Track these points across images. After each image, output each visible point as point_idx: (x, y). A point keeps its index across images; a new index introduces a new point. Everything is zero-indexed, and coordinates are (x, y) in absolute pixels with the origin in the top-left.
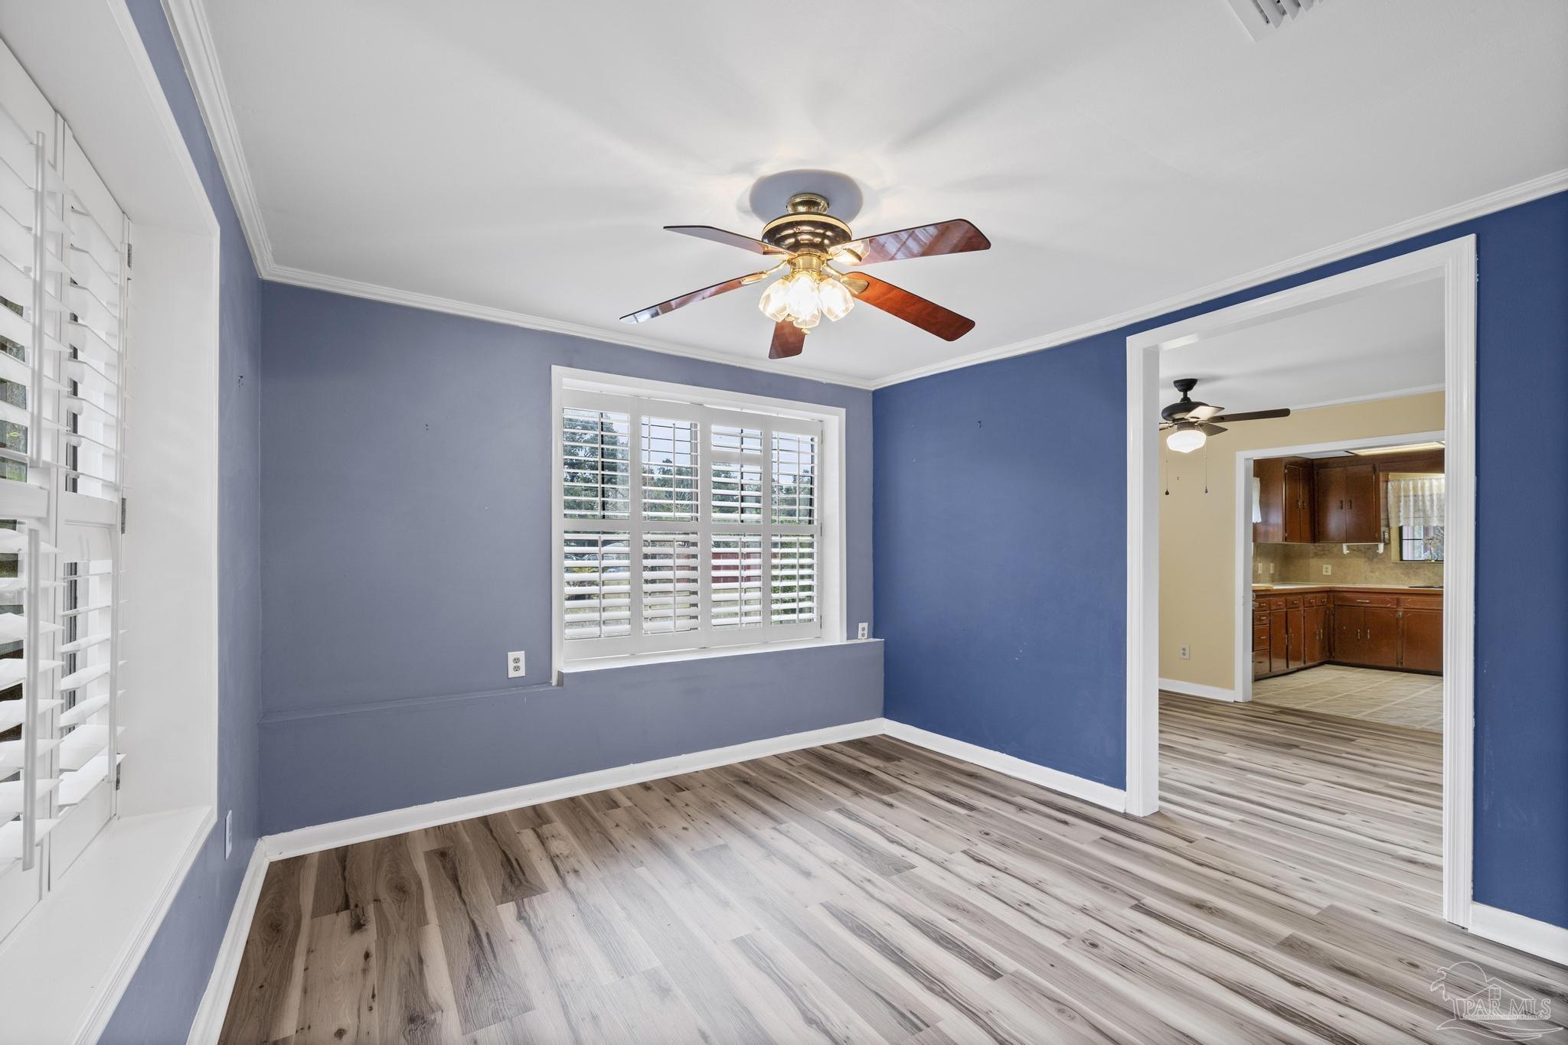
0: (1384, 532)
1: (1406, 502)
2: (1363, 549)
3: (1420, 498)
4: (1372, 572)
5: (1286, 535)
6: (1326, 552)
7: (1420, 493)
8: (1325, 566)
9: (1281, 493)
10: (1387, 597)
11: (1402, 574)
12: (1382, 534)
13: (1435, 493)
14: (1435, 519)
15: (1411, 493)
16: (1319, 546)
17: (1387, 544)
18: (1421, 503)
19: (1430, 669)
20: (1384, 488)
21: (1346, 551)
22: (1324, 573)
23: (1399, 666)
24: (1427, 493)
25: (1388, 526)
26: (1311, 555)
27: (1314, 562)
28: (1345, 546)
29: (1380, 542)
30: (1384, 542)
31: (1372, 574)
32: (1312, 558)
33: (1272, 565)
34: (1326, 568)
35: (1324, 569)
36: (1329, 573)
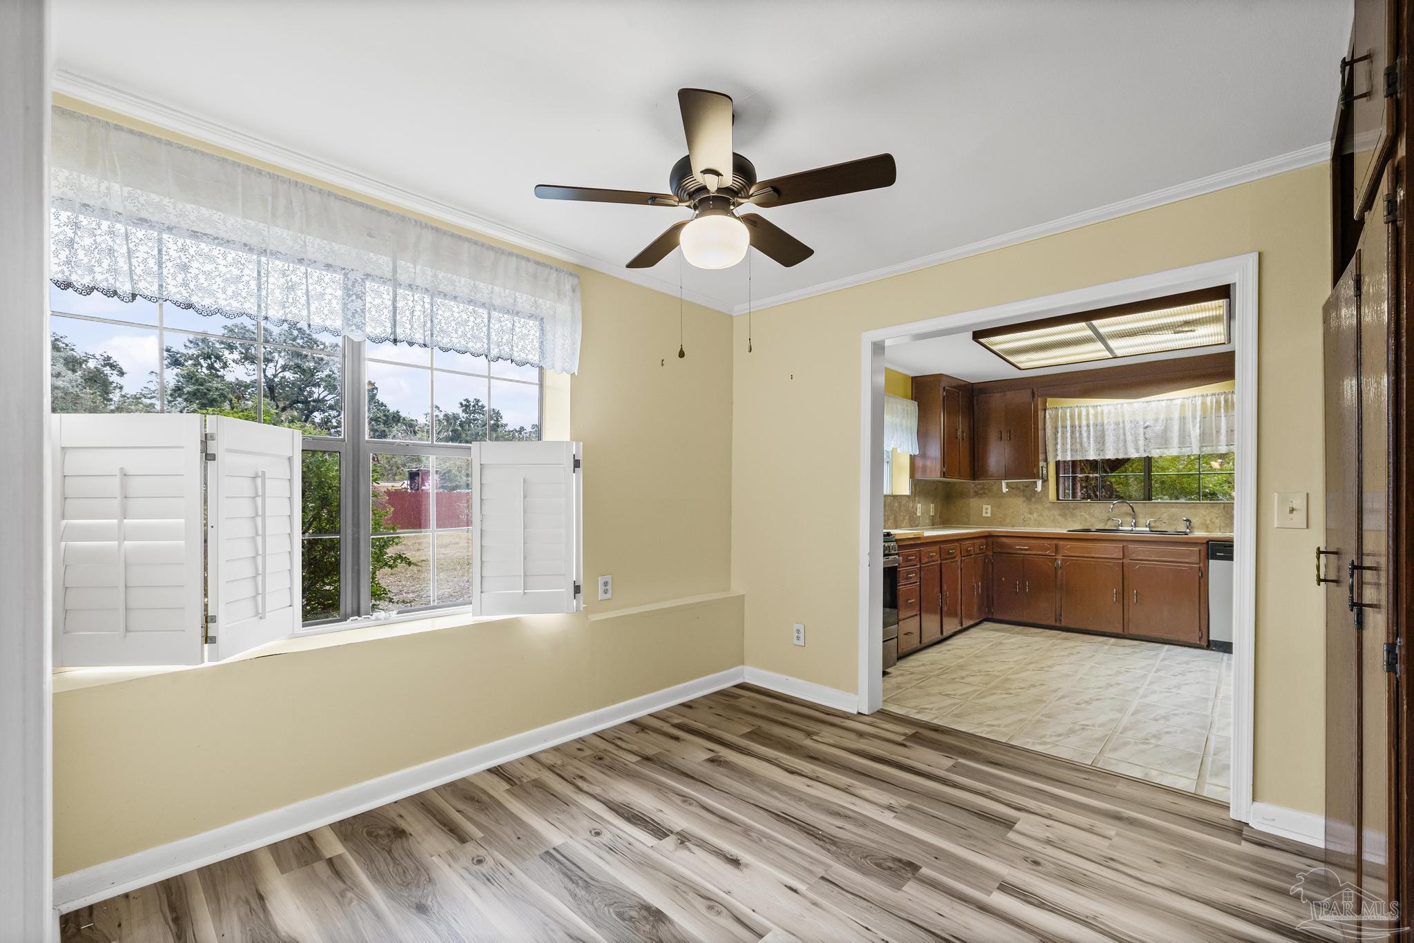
0: (1042, 467)
1: (1063, 433)
2: (1021, 487)
3: (1077, 428)
4: (1031, 513)
5: (945, 469)
6: (986, 491)
7: (1077, 423)
8: (985, 506)
9: (940, 421)
10: (1046, 543)
11: (1060, 515)
12: (1040, 469)
13: (1091, 422)
14: (1092, 452)
15: (1068, 423)
16: (979, 484)
17: (1045, 481)
18: (1077, 434)
19: (1088, 628)
20: (1043, 416)
21: (1005, 490)
22: (984, 515)
23: (1058, 624)
24: (1084, 423)
25: (1046, 460)
26: (972, 494)
27: (974, 502)
28: (1004, 483)
29: (1039, 478)
30: (1042, 478)
31: (1030, 516)
32: (973, 497)
33: (932, 505)
34: (986, 509)
35: (984, 511)
36: (989, 515)
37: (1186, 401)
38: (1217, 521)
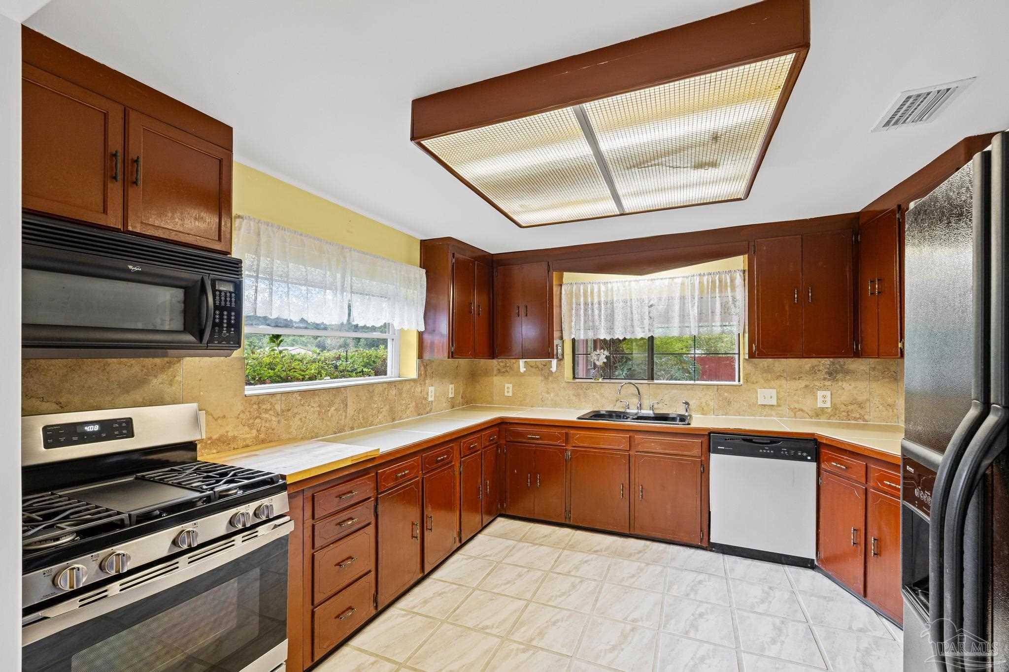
0: (557, 345)
1: (577, 310)
2: (540, 366)
3: (590, 306)
4: (548, 393)
5: (452, 350)
6: (508, 369)
7: (589, 300)
8: (507, 385)
9: (450, 295)
10: (556, 431)
11: (574, 395)
12: (555, 348)
13: (602, 299)
14: (603, 331)
15: (582, 300)
16: (498, 363)
17: (561, 360)
18: (590, 312)
19: (596, 527)
20: (558, 293)
21: (522, 370)
22: (506, 394)
23: (568, 522)
24: (596, 300)
25: (561, 338)
26: (495, 372)
27: (497, 380)
28: (522, 362)
29: (554, 357)
30: (557, 358)
31: (547, 395)
32: (496, 375)
33: (451, 386)
34: (508, 388)
35: (506, 390)
36: (510, 394)
37: (686, 281)
38: (712, 403)
